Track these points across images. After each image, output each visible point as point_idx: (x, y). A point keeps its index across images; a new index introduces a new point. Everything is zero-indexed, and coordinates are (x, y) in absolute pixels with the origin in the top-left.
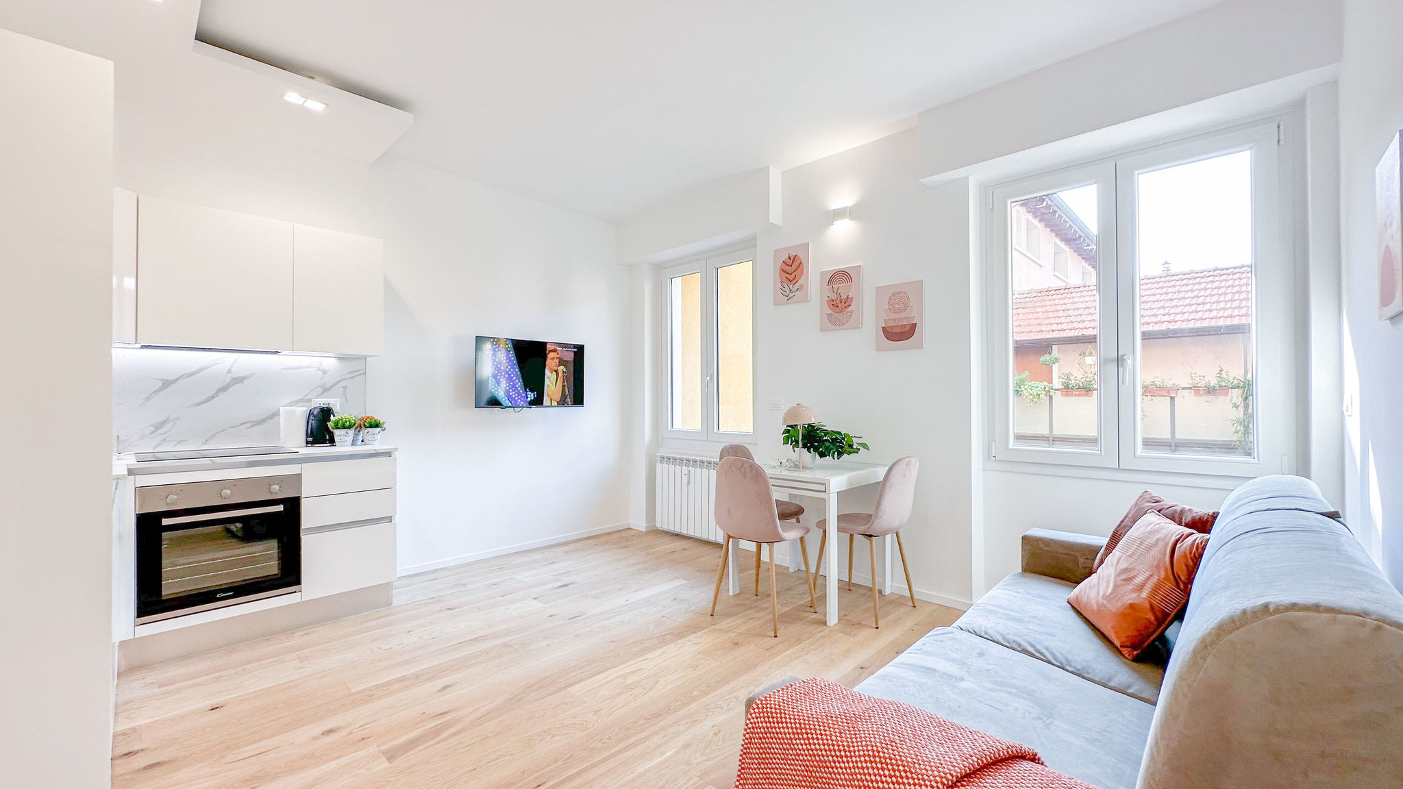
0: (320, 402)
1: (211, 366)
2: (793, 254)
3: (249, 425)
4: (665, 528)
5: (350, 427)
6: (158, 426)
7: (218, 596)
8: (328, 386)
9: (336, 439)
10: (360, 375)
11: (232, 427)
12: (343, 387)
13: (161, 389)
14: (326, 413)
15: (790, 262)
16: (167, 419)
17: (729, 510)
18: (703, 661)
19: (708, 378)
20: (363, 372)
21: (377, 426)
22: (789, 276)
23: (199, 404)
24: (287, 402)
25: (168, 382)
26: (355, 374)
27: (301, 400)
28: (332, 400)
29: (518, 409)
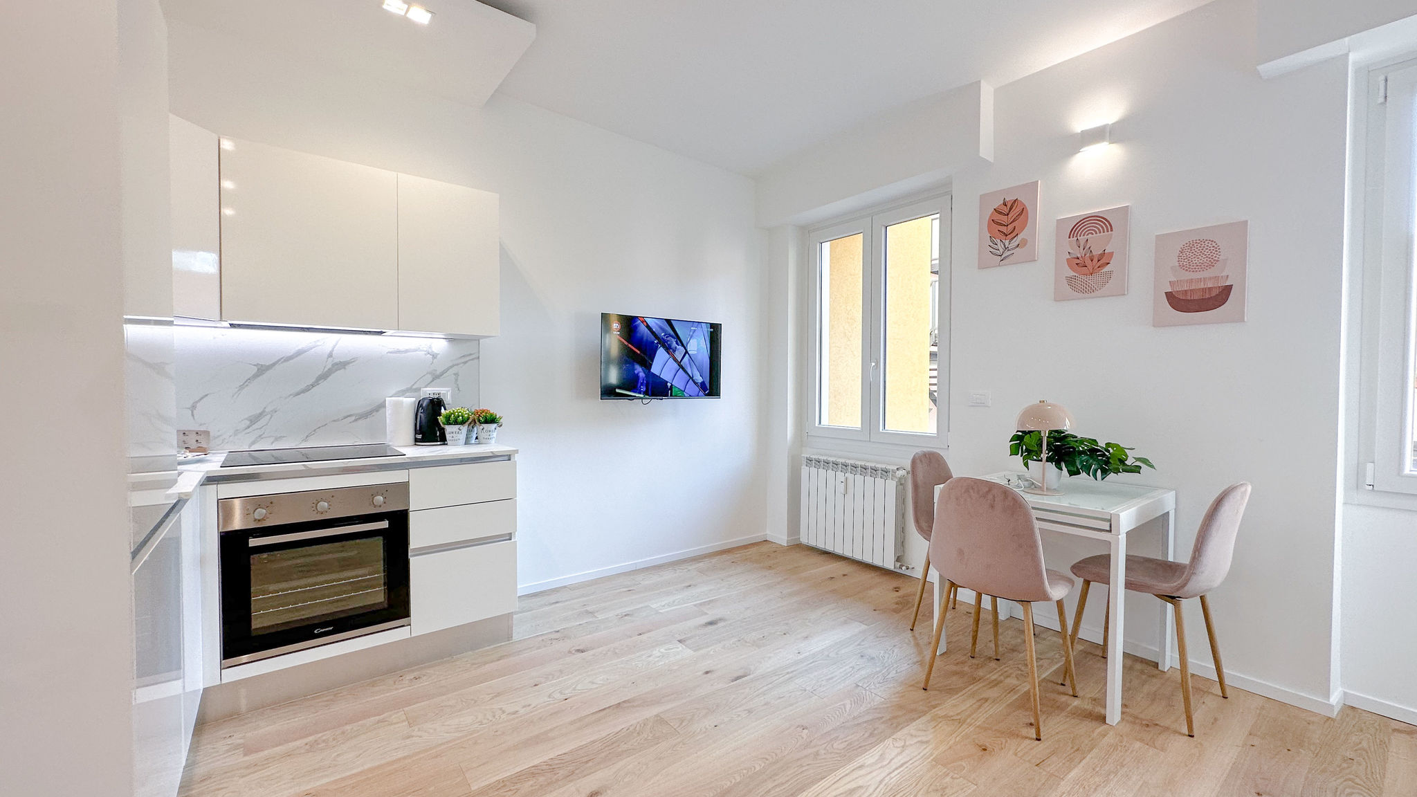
0: (429, 392)
1: (311, 349)
2: (1010, 198)
3: (353, 418)
4: (812, 543)
5: (463, 423)
6: (254, 420)
7: (316, 632)
8: (438, 373)
9: (448, 436)
10: (473, 359)
11: (334, 421)
12: (455, 374)
13: (256, 376)
14: (435, 405)
15: (1006, 210)
16: (264, 411)
17: (961, 552)
18: (948, 779)
19: (873, 364)
20: (477, 355)
21: (493, 421)
22: (1003, 229)
23: (298, 394)
24: (393, 392)
25: (263, 369)
26: (467, 359)
27: (409, 389)
28: (442, 389)
29: (646, 401)
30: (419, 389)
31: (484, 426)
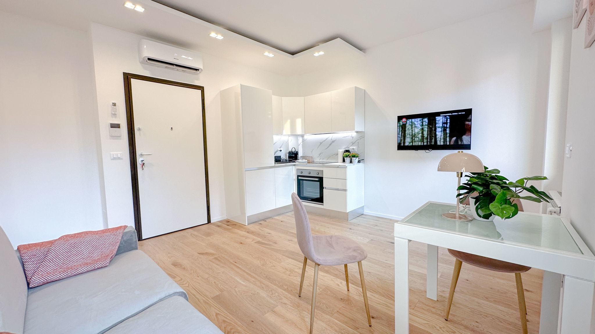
0: (351, 148)
3: (335, 155)
6: (320, 154)
7: (309, 199)
8: (354, 142)
10: (363, 138)
12: (358, 143)
13: (320, 145)
20: (364, 136)
21: (354, 157)
23: (326, 149)
24: (343, 148)
25: (321, 143)
26: (361, 138)
27: (347, 147)
28: (354, 147)
29: (427, 151)
30: (349, 147)
31: (352, 158)
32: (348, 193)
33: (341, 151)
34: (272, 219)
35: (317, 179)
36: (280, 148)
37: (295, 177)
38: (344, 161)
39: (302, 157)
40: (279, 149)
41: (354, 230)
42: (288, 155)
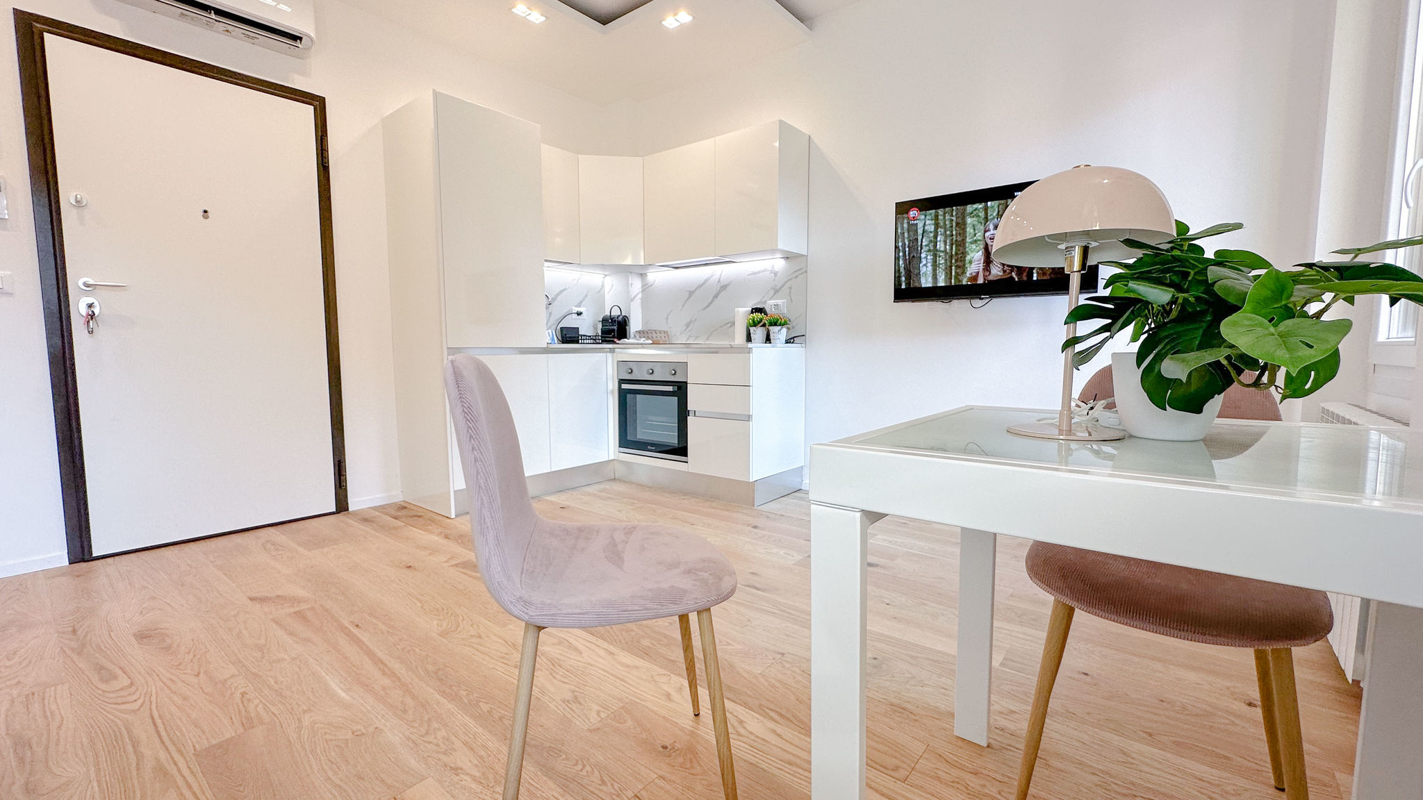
0: (772, 304)
1: (711, 277)
3: (729, 325)
6: (688, 325)
7: (648, 447)
8: (778, 288)
10: (802, 273)
11: (721, 326)
12: (789, 288)
13: (689, 297)
16: (691, 321)
20: (805, 270)
21: (775, 324)
23: (704, 309)
24: (749, 304)
25: (691, 293)
26: (798, 273)
27: (759, 303)
28: (780, 302)
29: (977, 303)
30: (765, 302)
31: (771, 328)
32: (753, 425)
33: (742, 313)
34: (539, 501)
35: (670, 389)
36: (576, 307)
37: (613, 386)
38: (749, 339)
39: (639, 332)
40: (574, 308)
41: (764, 529)
42: (600, 326)
